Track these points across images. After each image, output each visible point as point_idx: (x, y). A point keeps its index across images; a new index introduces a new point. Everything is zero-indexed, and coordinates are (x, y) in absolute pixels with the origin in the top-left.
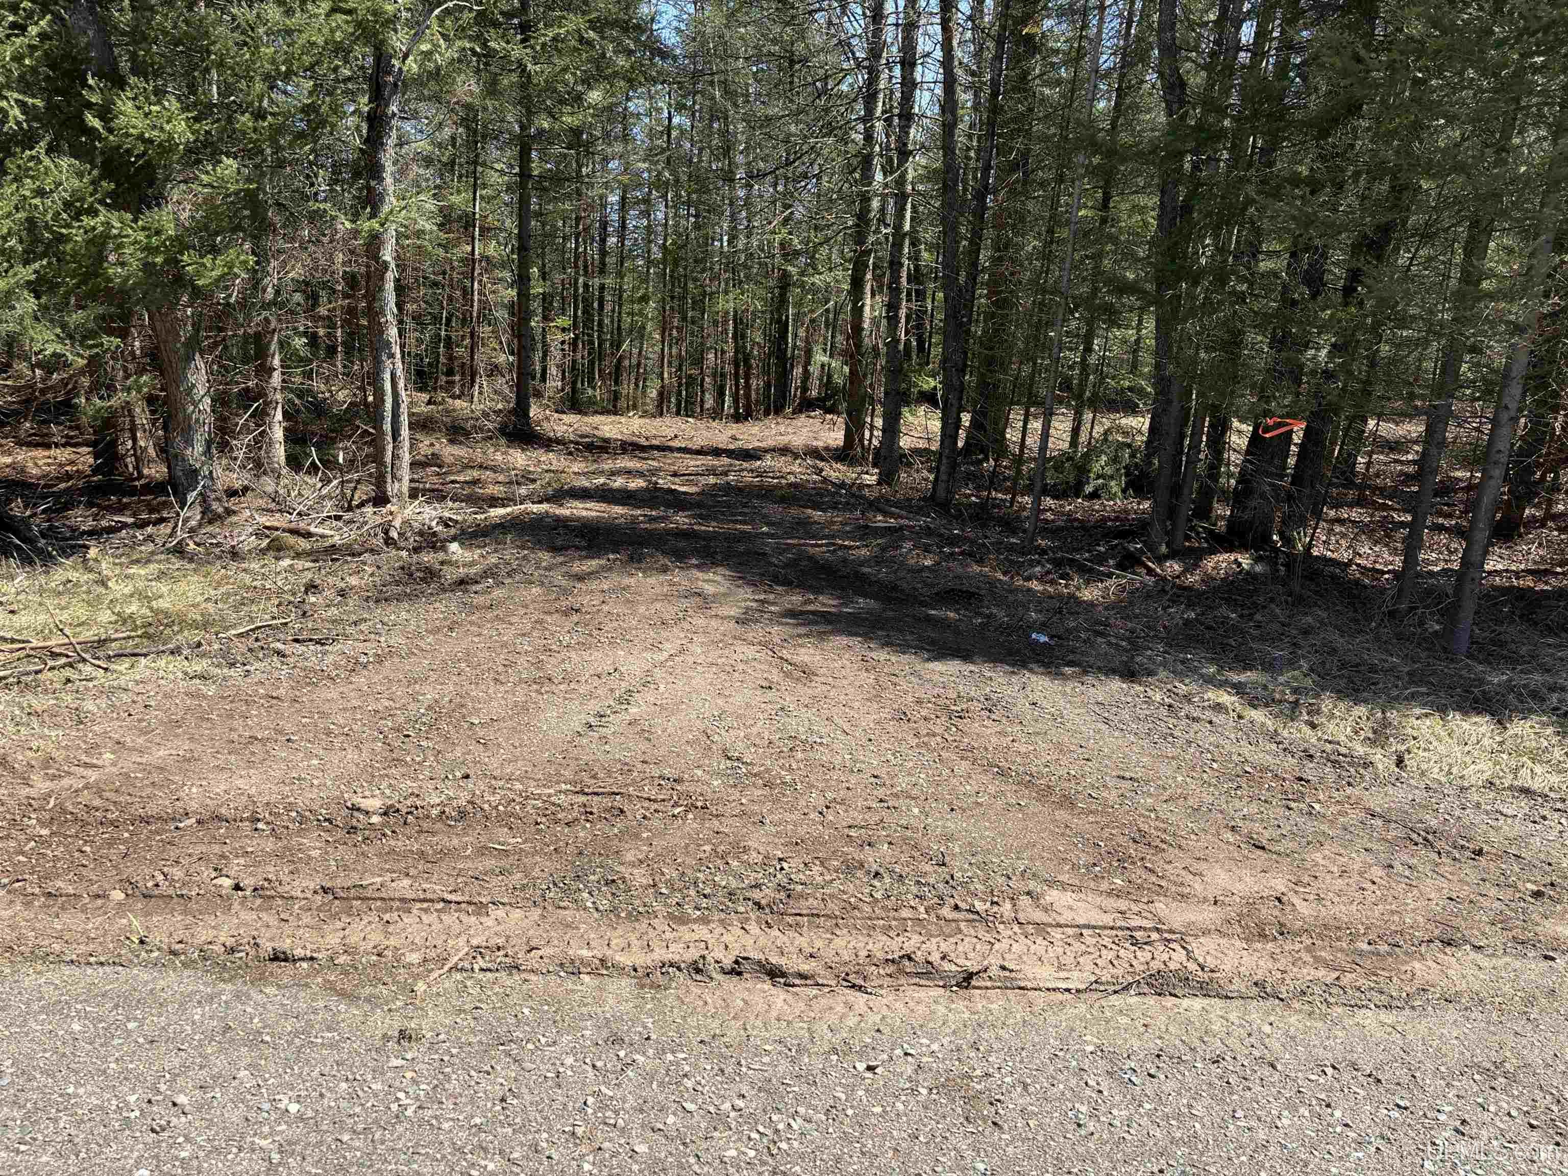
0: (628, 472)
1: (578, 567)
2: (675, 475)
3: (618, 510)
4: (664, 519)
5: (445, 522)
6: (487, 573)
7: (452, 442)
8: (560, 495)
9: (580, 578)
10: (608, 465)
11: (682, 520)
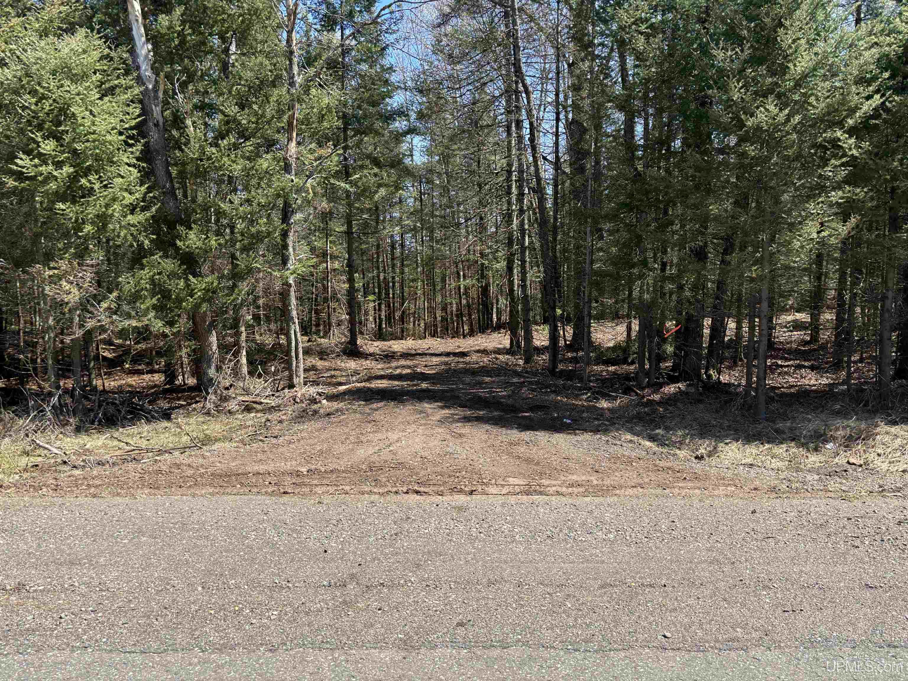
0: (403, 367)
1: (374, 406)
2: (426, 366)
3: (396, 383)
4: (415, 385)
5: (320, 394)
6: (337, 410)
7: (321, 359)
8: (370, 379)
9: (376, 410)
10: (394, 364)
11: (424, 385)
